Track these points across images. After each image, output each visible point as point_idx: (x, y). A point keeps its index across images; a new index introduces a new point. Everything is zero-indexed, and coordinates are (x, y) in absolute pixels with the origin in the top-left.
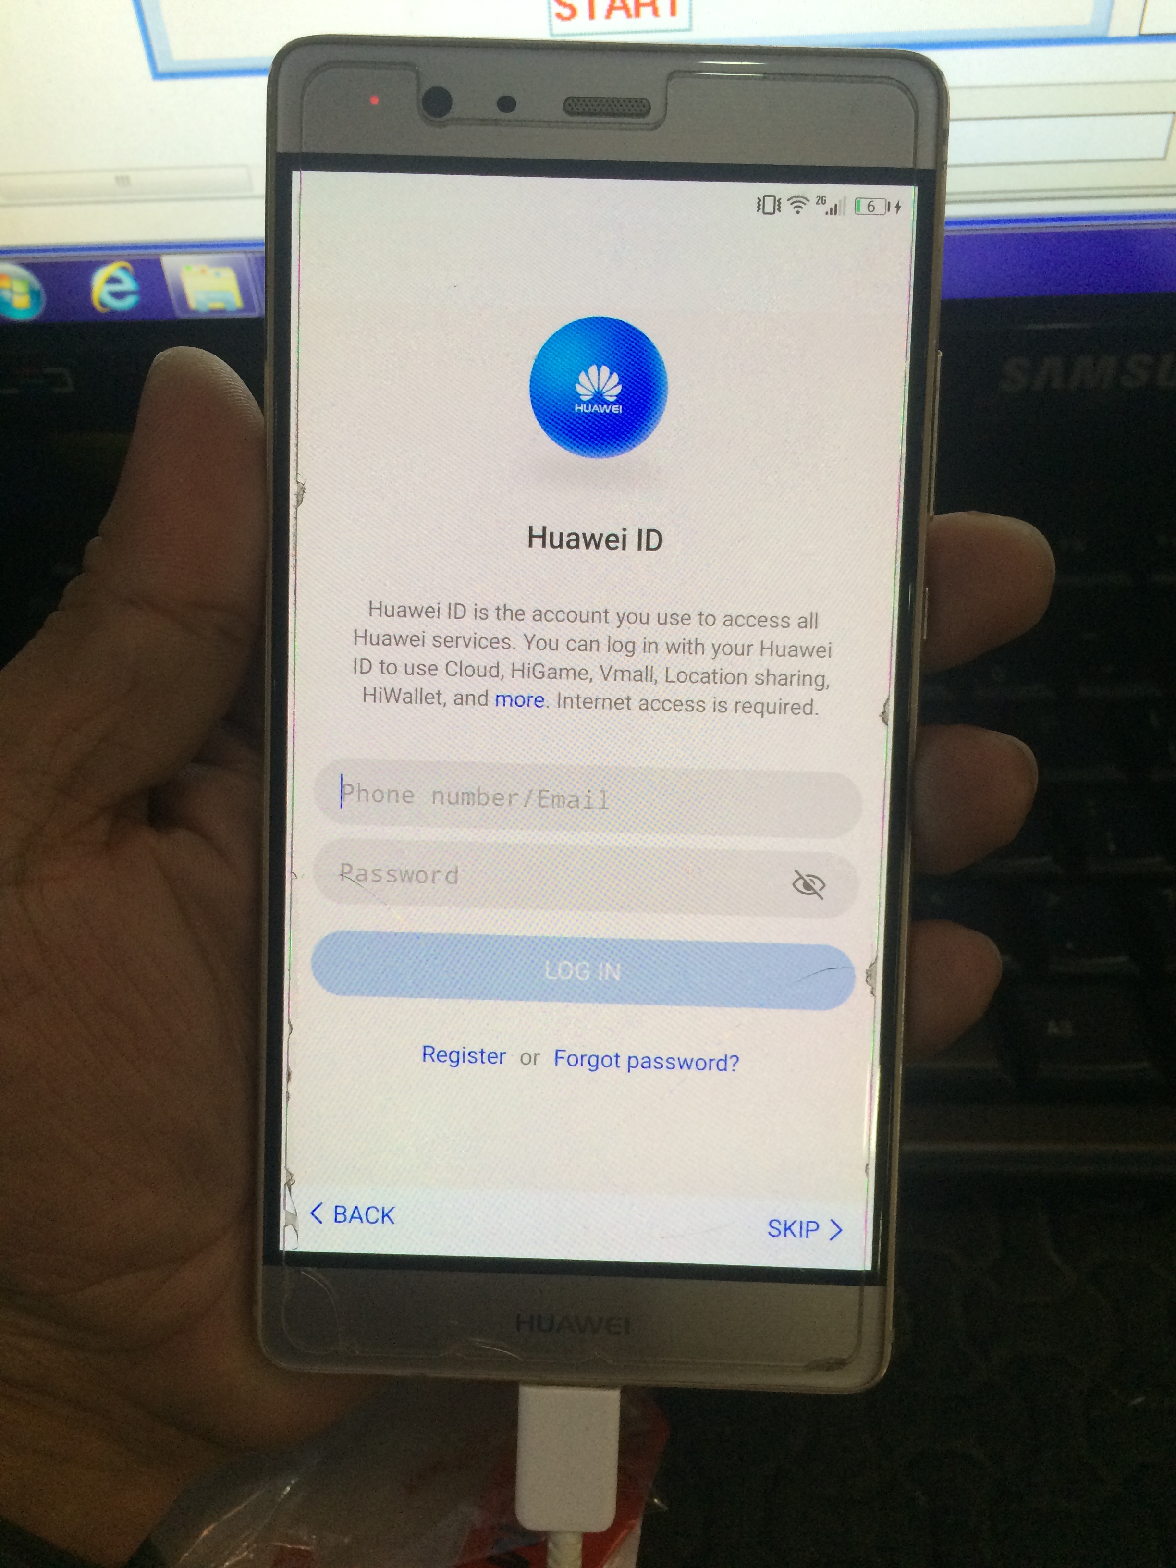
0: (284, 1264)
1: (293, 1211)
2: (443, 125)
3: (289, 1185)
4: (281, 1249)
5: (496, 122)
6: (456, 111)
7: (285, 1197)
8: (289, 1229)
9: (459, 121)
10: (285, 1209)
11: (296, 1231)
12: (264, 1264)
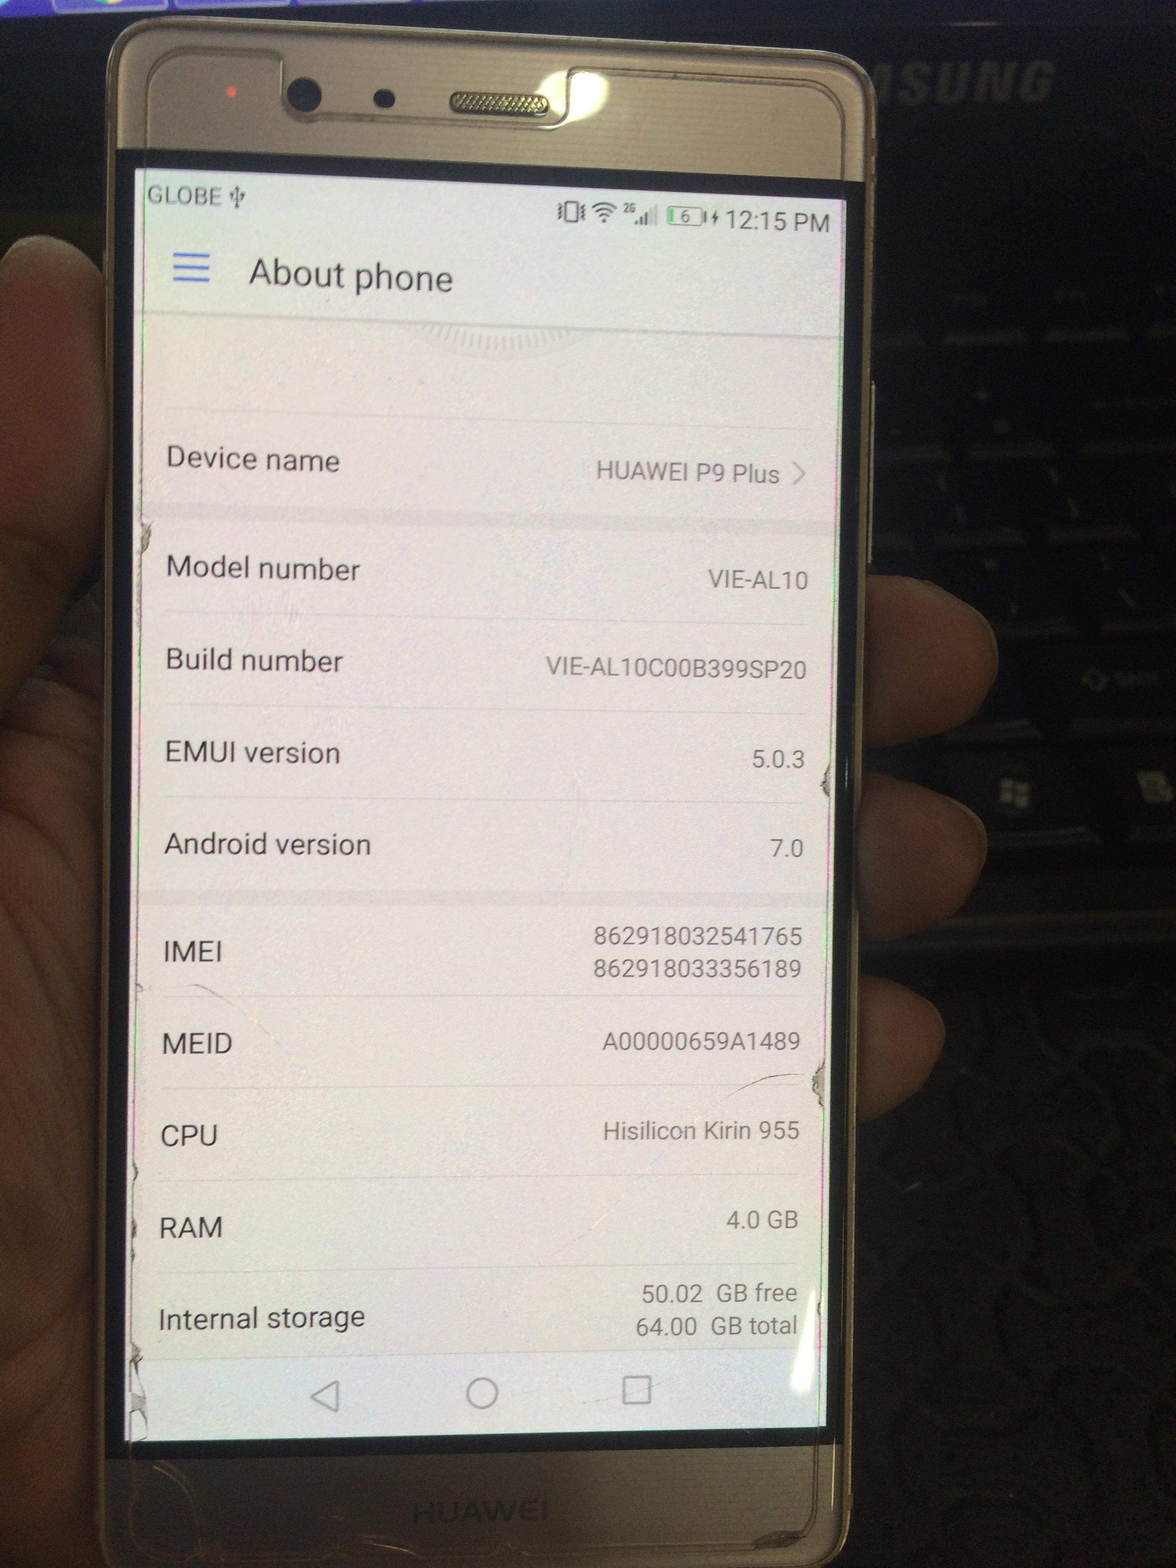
0: (130, 1457)
1: (140, 1394)
2: (311, 121)
3: (135, 1361)
4: (127, 1438)
5: (373, 118)
6: (325, 105)
7: (130, 1376)
8: (137, 1415)
9: (329, 116)
10: (130, 1390)
11: (145, 1417)
12: (107, 1456)
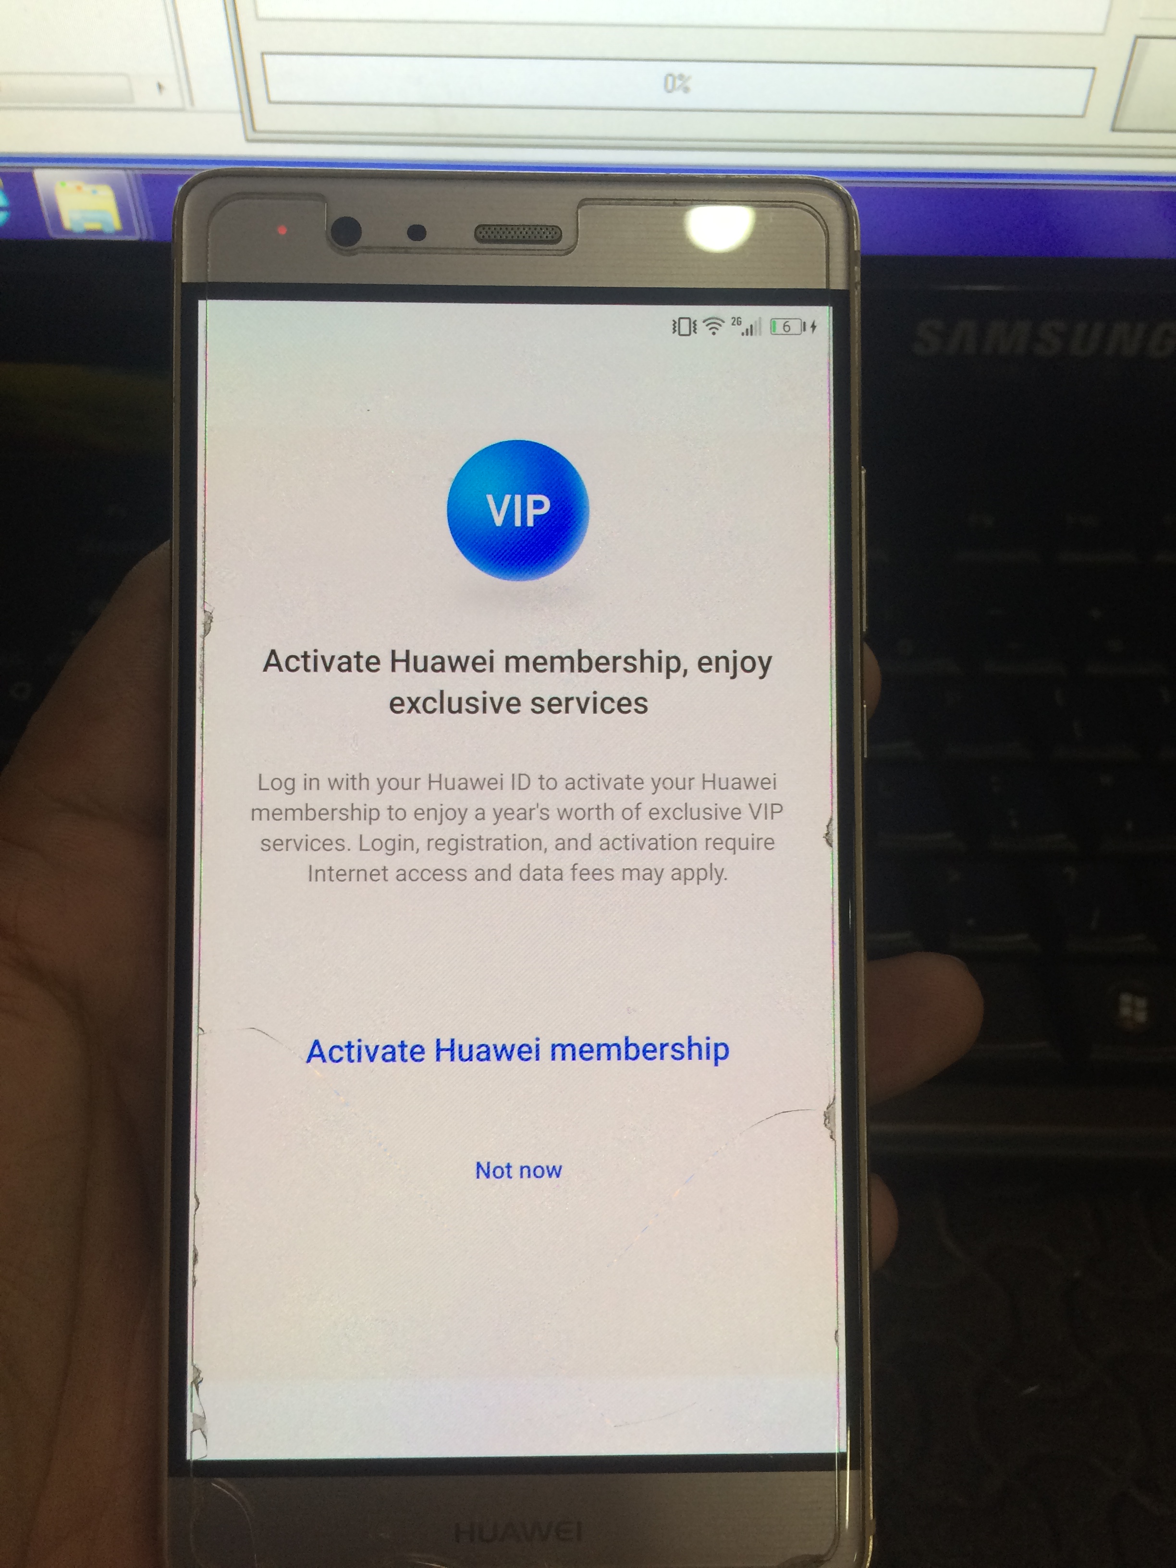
0: (191, 1475)
1: (201, 1414)
2: (353, 253)
3: (197, 1383)
4: (188, 1457)
5: (406, 250)
6: (364, 240)
7: (192, 1396)
8: (198, 1433)
9: (368, 249)
10: (191, 1411)
11: (205, 1437)
12: (170, 1474)
